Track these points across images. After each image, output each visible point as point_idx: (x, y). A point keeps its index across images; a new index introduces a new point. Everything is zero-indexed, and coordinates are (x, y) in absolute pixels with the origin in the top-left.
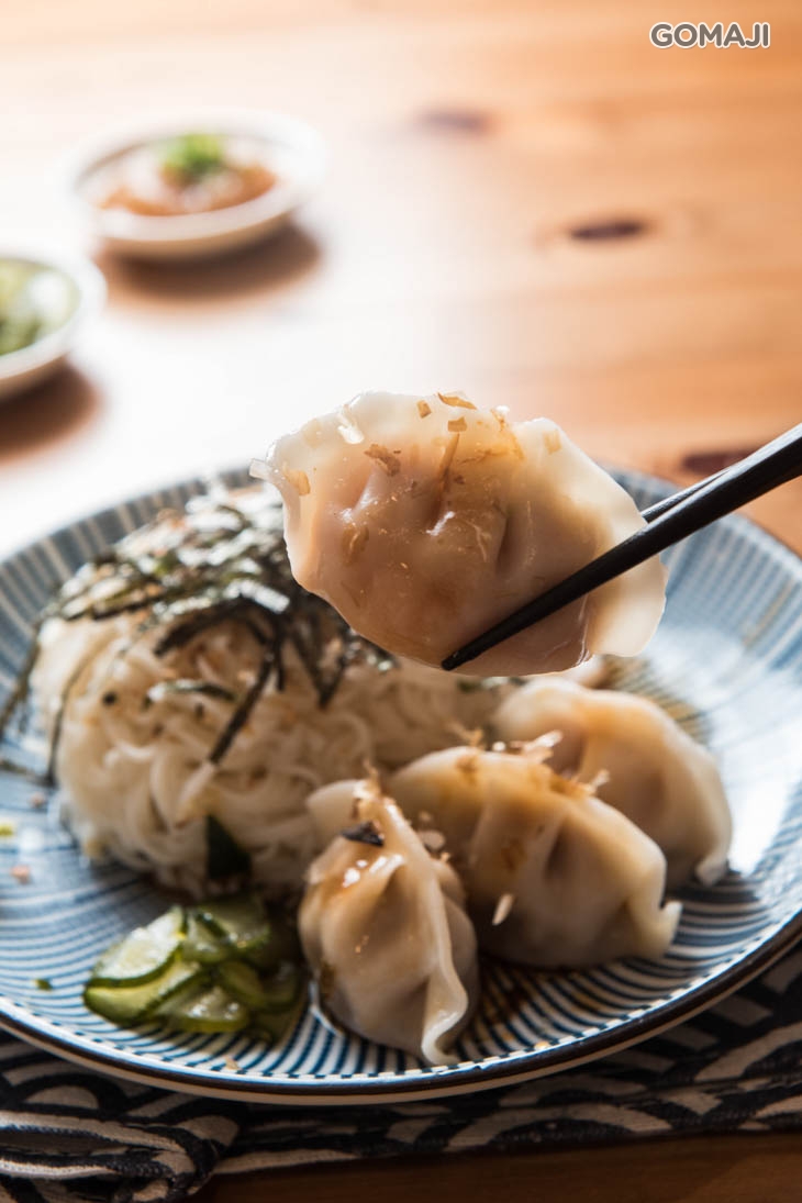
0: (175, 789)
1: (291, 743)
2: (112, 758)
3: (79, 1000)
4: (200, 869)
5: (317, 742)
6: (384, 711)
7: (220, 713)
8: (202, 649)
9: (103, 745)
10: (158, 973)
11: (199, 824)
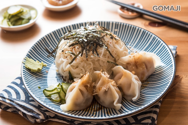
0: (66, 66)
1: (82, 64)
2: (60, 59)
3: (43, 91)
4: (68, 78)
5: (86, 65)
6: (97, 63)
7: (73, 56)
8: (74, 47)
9: (60, 58)
10: (52, 91)
11: (68, 72)
